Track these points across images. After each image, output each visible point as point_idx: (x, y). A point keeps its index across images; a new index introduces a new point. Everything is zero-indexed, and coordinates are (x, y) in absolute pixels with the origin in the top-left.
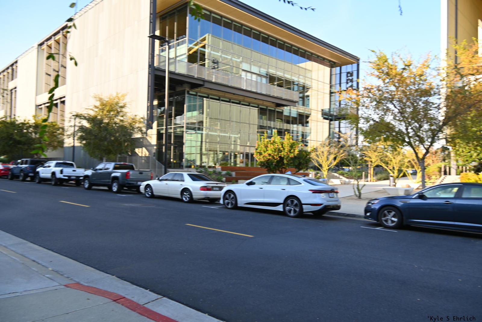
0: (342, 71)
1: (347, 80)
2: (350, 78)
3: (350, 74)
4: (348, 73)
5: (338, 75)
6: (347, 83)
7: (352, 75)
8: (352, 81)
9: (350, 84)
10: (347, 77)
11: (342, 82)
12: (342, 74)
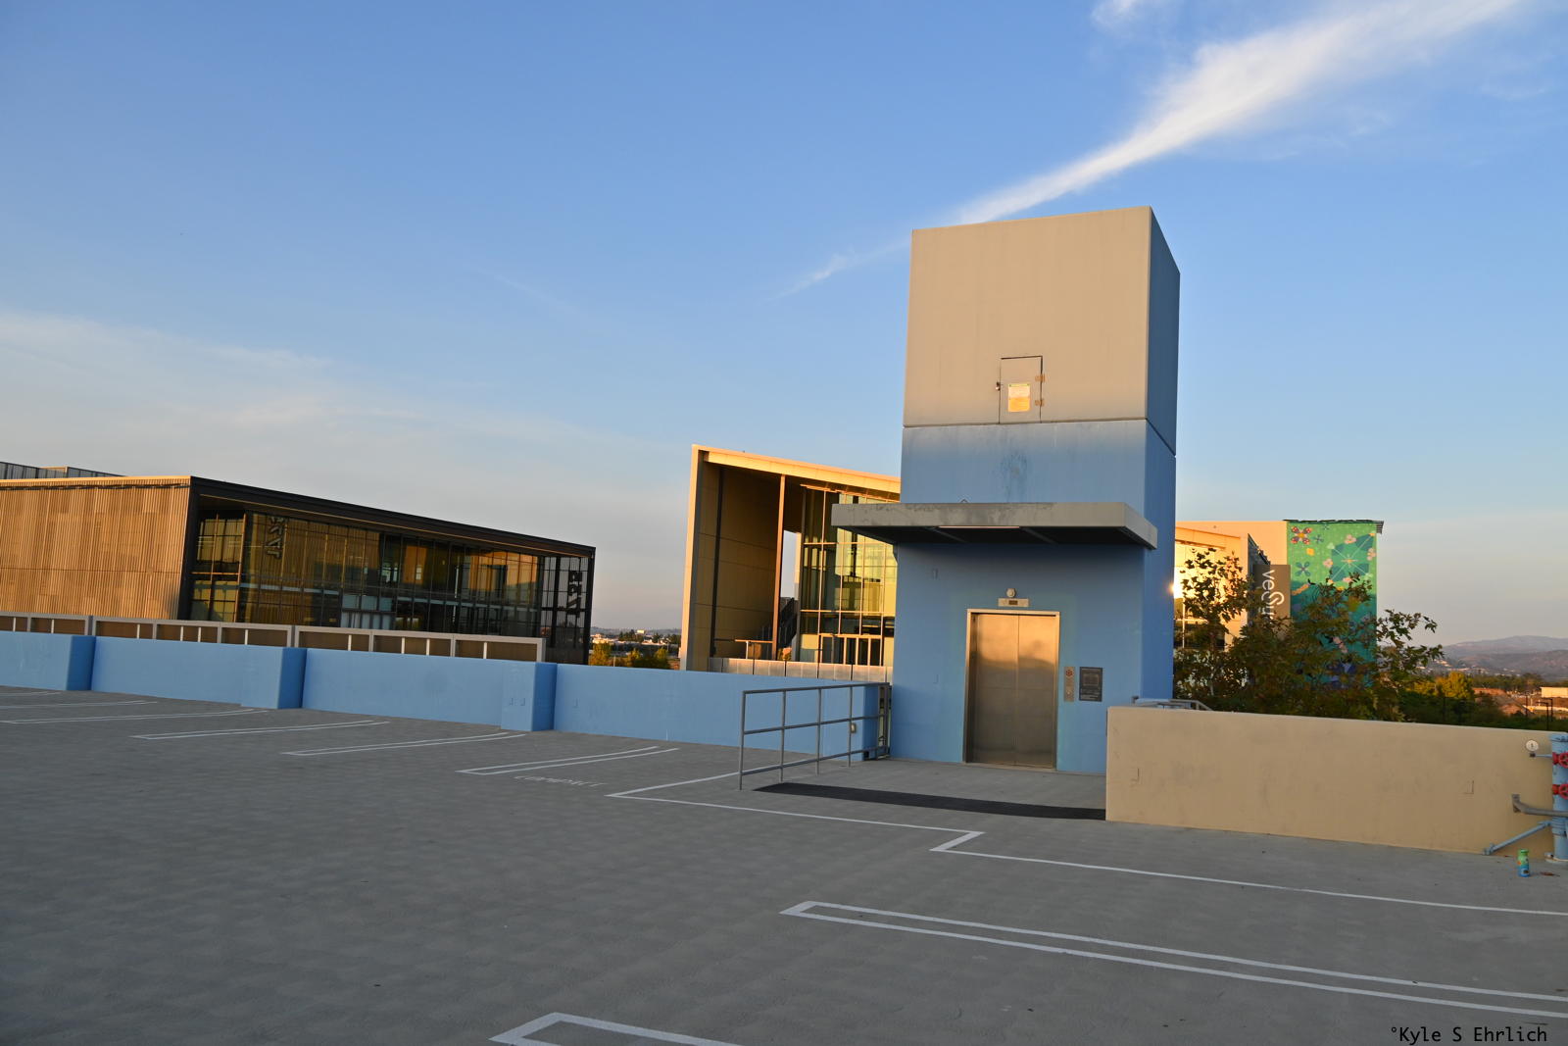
0: (562, 567)
1: (570, 587)
2: (576, 583)
3: (575, 575)
4: (571, 573)
5: (553, 574)
6: (570, 593)
7: (579, 577)
8: (578, 590)
9: (574, 596)
10: (570, 580)
11: (560, 589)
12: (561, 573)
